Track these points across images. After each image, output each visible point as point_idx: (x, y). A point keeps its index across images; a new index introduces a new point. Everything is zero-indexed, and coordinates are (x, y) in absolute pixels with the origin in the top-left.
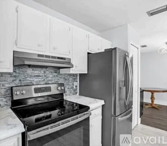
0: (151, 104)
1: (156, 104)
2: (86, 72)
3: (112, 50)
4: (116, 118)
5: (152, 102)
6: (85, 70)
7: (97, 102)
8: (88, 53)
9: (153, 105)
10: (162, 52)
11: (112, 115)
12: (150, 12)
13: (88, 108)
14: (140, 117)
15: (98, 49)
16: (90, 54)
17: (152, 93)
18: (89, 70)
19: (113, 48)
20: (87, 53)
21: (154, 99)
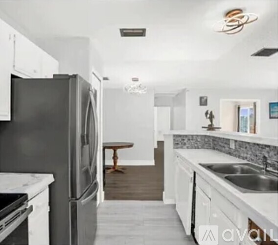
0: (114, 167)
1: (119, 166)
2: (9, 119)
3: (69, 79)
4: (78, 201)
5: (115, 163)
6: (6, 113)
7: (40, 180)
8: (13, 76)
9: (116, 169)
10: (128, 91)
11: (69, 198)
12: (124, 31)
13: (24, 197)
14: (104, 190)
15: (35, 71)
16: (16, 80)
17: (115, 151)
18: (14, 114)
19: (71, 74)
20: (10, 76)
21: (117, 158)
